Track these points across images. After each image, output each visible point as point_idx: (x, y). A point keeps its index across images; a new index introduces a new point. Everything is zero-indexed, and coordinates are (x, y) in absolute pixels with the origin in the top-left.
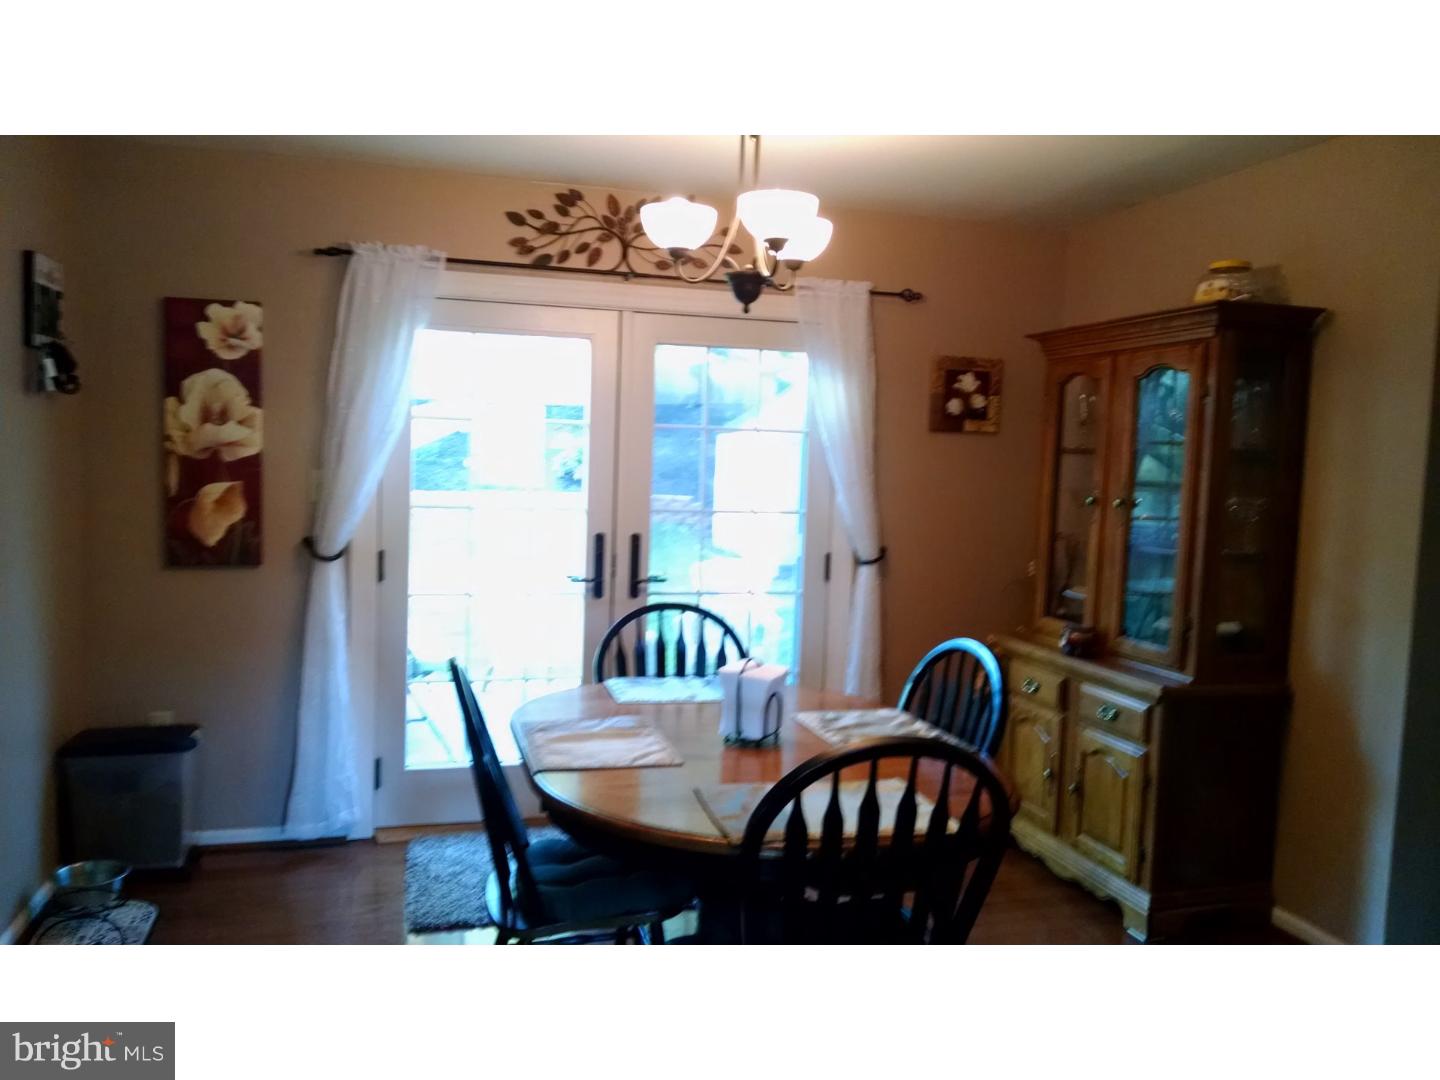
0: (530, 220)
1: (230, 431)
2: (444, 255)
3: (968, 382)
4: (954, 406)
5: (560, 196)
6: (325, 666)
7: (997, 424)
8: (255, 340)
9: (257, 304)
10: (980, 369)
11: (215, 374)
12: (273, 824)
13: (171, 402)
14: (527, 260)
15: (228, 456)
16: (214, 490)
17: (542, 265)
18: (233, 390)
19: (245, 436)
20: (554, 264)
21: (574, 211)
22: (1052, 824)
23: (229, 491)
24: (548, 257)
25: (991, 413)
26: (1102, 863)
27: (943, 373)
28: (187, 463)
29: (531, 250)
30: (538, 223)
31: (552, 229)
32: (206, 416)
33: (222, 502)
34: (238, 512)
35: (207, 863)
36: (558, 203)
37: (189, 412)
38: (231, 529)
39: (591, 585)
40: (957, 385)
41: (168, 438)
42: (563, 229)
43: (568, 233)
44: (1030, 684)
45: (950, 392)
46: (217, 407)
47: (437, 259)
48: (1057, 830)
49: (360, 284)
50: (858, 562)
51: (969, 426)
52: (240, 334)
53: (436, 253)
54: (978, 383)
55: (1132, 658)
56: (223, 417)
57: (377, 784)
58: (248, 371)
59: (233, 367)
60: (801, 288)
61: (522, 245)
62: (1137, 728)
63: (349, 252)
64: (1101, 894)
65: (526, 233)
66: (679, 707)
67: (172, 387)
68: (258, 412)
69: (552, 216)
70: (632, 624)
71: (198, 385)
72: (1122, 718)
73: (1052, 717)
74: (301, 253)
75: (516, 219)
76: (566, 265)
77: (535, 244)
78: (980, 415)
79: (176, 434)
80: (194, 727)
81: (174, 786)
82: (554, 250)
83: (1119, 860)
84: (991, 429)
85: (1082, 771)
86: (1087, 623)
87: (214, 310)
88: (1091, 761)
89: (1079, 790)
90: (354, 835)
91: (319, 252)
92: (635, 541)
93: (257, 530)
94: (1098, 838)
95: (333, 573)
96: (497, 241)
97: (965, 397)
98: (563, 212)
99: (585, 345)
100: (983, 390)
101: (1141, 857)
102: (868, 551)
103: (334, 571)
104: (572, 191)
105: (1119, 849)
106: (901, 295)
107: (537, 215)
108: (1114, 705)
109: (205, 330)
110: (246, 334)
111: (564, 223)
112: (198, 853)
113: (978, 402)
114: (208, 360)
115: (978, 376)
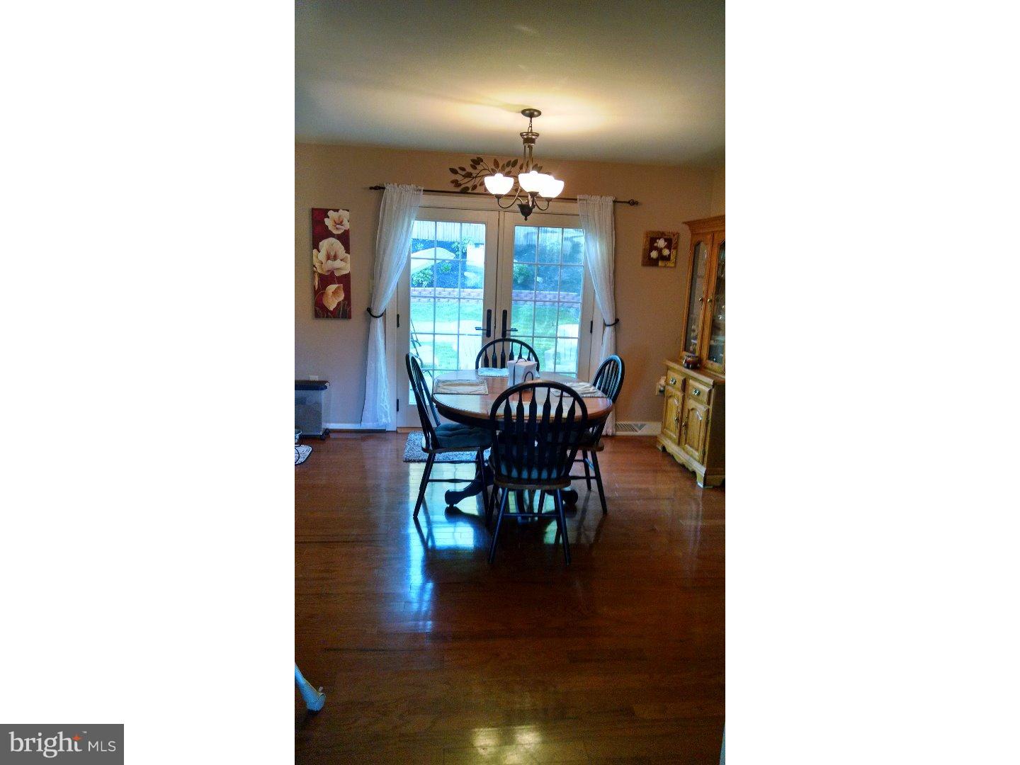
0: (459, 171)
1: (338, 264)
2: (423, 188)
3: (661, 243)
4: (654, 254)
5: (473, 161)
6: (376, 360)
7: (675, 263)
8: (347, 226)
9: (348, 211)
10: (666, 237)
11: (332, 240)
12: (357, 423)
13: (315, 251)
14: (458, 190)
15: (337, 274)
16: (332, 288)
17: (465, 192)
18: (338, 246)
19: (343, 266)
20: (470, 191)
21: (478, 167)
22: (677, 441)
23: (338, 287)
24: (468, 188)
25: (672, 258)
26: (692, 456)
27: (649, 239)
28: (321, 276)
29: (460, 185)
30: (464, 173)
31: (469, 175)
32: (328, 258)
33: (335, 293)
34: (342, 297)
35: (332, 436)
36: (472, 163)
37: (322, 256)
38: (339, 304)
39: (485, 332)
40: (655, 245)
41: (314, 266)
42: (474, 175)
43: (476, 177)
44: (672, 381)
45: (652, 248)
46: (332, 254)
47: (420, 190)
48: (679, 444)
49: (388, 201)
50: (605, 325)
51: (660, 263)
52: (341, 223)
53: (419, 187)
54: (666, 243)
55: (709, 369)
56: (335, 258)
57: (398, 410)
58: (344, 238)
59: (339, 237)
60: (580, 200)
61: (456, 183)
62: (705, 398)
63: (384, 188)
64: (690, 469)
65: (458, 177)
66: (494, 378)
67: (315, 245)
68: (349, 256)
69: (469, 169)
70: (492, 346)
71: (325, 244)
72: (701, 394)
73: (680, 394)
74: (365, 188)
75: (454, 171)
76: (475, 191)
77: (461, 182)
78: (667, 259)
79: (317, 265)
80: (326, 382)
81: (319, 404)
82: (470, 185)
83: (697, 454)
84: (673, 265)
85: (688, 417)
86: (697, 354)
87: (331, 213)
88: (691, 413)
89: (686, 425)
90: (388, 429)
91: (371, 188)
92: (505, 313)
93: (349, 304)
94: (692, 447)
95: (379, 323)
96: (446, 182)
97: (660, 250)
98: (475, 168)
99: (482, 228)
100: (669, 247)
101: (704, 454)
102: (610, 320)
103: (379, 322)
104: (478, 158)
105: (697, 450)
106: (629, 202)
107: (463, 169)
108: (698, 389)
109: (327, 221)
110: (343, 223)
111: (474, 172)
112: (327, 432)
113: (666, 252)
114: (329, 234)
115: (666, 240)
